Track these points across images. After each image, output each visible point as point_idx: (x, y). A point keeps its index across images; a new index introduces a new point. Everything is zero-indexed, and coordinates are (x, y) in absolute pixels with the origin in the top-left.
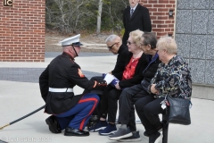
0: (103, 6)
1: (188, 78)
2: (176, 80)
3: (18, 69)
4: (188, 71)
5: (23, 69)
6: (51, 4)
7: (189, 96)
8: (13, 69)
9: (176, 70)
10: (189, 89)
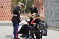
0: (26, 7)
1: (46, 25)
2: (43, 25)
3: (5, 23)
4: (46, 23)
5: (6, 23)
6: (13, 7)
7: (47, 29)
8: (3, 23)
9: (43, 23)
10: (47, 27)
